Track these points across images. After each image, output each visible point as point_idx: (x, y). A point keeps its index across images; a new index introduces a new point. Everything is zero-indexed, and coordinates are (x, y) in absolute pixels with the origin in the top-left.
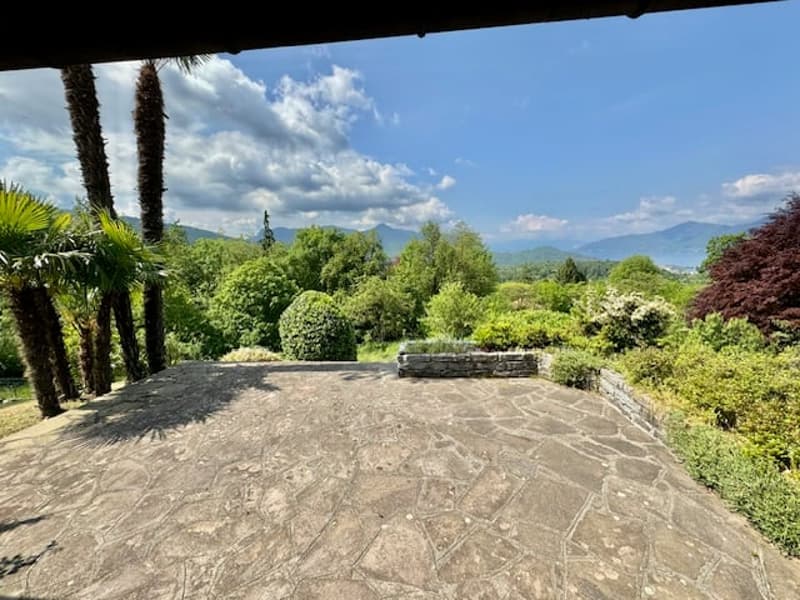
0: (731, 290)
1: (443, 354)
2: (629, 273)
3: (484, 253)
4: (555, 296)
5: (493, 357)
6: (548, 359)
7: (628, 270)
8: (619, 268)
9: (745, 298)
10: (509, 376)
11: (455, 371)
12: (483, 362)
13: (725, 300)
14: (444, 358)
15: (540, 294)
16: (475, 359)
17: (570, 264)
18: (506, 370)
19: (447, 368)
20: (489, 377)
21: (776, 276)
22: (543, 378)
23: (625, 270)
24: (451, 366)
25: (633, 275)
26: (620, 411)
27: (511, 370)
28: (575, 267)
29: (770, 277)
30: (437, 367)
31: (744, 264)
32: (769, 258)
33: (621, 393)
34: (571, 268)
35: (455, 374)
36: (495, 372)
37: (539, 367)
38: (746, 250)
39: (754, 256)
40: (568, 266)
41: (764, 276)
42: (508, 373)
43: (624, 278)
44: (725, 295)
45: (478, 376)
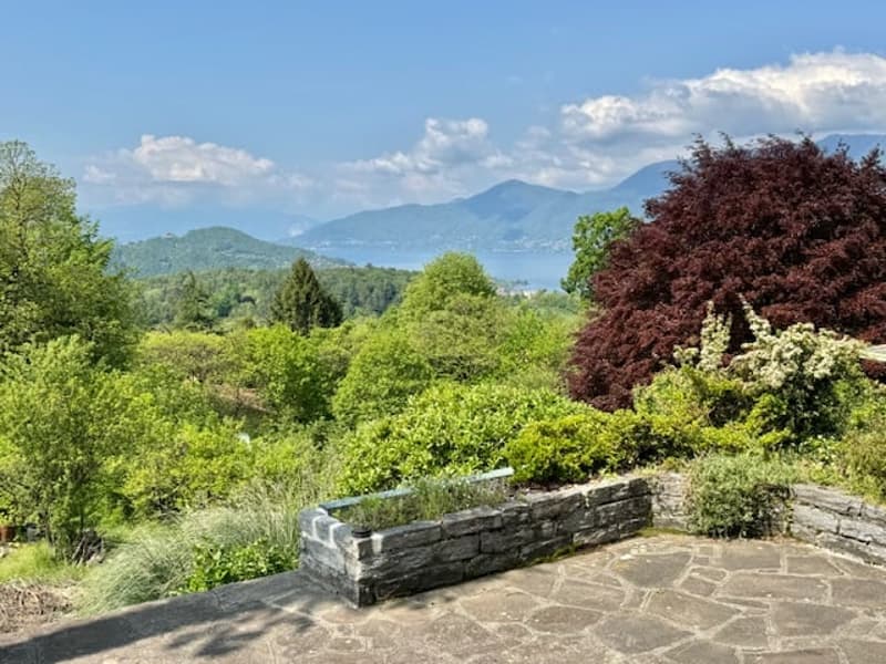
0: (631, 326)
1: (468, 514)
2: (443, 296)
3: (86, 245)
4: (290, 363)
5: (573, 499)
6: (675, 484)
7: (440, 289)
8: (421, 284)
9: (656, 341)
10: (606, 542)
11: (494, 554)
12: (555, 518)
13: (625, 347)
14: (472, 523)
15: (251, 359)
16: (538, 512)
17: (304, 274)
18: (597, 527)
19: (480, 552)
20: (567, 553)
21: (693, 294)
22: (666, 531)
23: (433, 290)
24: (490, 540)
25: (452, 301)
26: (860, 561)
27: (605, 527)
28: (316, 284)
29: (686, 296)
30: (456, 552)
31: (644, 272)
32: (680, 260)
33: (859, 524)
34: (306, 288)
35: (497, 562)
36: (578, 539)
37: (655, 507)
38: (647, 245)
39: (657, 255)
40: (300, 282)
41: (678, 295)
42: (602, 533)
43: (434, 308)
44: (624, 337)
45: (545, 554)
